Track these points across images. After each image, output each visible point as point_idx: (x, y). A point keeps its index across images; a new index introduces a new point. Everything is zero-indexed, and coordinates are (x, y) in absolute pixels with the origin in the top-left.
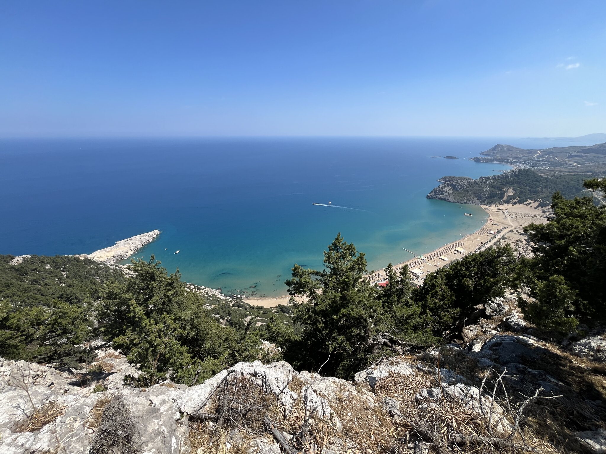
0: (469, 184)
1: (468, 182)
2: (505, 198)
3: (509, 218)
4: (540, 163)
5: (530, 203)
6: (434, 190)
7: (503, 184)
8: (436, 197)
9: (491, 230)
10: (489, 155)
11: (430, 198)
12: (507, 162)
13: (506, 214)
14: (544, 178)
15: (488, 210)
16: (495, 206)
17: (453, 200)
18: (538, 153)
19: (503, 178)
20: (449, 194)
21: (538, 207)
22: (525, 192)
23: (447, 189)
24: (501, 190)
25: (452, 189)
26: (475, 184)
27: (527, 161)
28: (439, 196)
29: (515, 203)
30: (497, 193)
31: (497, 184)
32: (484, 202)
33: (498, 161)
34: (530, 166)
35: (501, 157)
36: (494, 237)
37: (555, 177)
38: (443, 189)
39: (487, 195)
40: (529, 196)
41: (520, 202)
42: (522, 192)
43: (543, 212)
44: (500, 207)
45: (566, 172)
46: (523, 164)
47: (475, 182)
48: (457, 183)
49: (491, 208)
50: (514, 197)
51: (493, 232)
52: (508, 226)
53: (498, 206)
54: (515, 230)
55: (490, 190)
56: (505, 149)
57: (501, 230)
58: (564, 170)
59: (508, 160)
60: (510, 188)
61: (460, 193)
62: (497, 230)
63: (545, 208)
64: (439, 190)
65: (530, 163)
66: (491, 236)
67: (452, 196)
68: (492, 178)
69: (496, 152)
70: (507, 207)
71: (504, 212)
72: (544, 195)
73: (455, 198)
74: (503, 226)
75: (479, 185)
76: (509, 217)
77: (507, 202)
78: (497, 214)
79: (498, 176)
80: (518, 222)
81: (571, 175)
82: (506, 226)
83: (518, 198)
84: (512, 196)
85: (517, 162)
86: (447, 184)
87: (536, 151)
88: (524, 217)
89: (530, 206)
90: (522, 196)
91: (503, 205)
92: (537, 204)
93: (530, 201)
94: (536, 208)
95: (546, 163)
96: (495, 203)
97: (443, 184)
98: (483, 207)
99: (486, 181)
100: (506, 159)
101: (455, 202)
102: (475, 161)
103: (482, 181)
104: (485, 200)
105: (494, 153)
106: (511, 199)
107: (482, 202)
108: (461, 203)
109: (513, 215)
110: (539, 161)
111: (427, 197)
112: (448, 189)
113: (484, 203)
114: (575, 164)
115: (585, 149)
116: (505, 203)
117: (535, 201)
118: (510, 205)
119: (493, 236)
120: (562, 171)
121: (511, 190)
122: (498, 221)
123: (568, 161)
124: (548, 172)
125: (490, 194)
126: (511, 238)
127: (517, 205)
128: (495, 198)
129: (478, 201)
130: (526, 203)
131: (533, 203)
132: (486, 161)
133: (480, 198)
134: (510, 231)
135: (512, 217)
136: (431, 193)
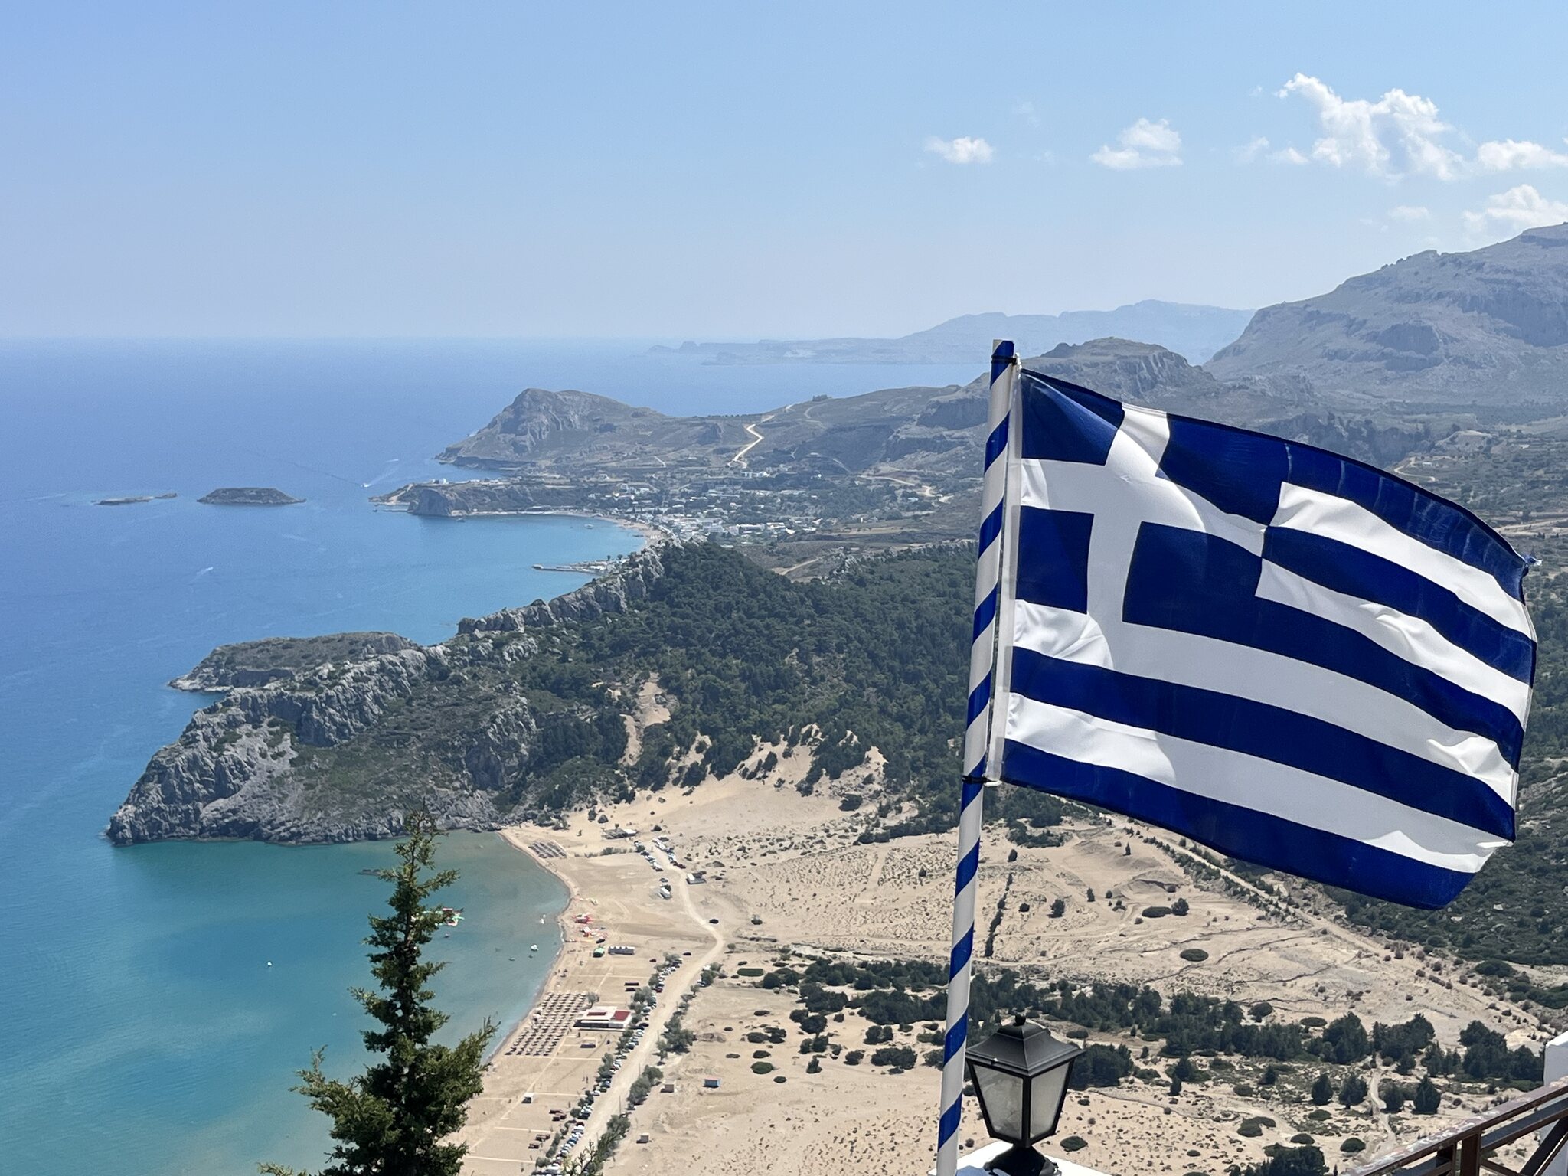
0: (398, 685)
1: (382, 669)
2: (634, 748)
3: (683, 883)
4: (772, 500)
5: (771, 762)
6: (157, 771)
7: (598, 658)
8: (186, 824)
9: (593, 999)
10: (491, 466)
11: (138, 839)
12: (606, 506)
13: (662, 859)
14: (798, 587)
15: (553, 851)
16: (592, 816)
17: (311, 823)
18: (748, 438)
19: (587, 613)
20: (277, 782)
21: (813, 777)
22: (727, 693)
23: (248, 745)
24: (598, 699)
25: (286, 744)
26: (431, 679)
27: (706, 489)
28: (207, 812)
29: (693, 778)
30: (578, 725)
31: (564, 659)
32: (516, 798)
33: (555, 505)
34: (726, 523)
35: (562, 471)
36: (625, 1045)
37: (850, 578)
38: (219, 748)
39: (524, 749)
40: (754, 715)
41: (723, 762)
42: (711, 696)
43: (843, 808)
44: (620, 815)
45: (893, 539)
46: (691, 509)
47: (432, 661)
48: (310, 684)
49: (570, 834)
50: (676, 734)
51: (611, 1012)
52: (688, 945)
53: (608, 812)
54: (731, 967)
55: (533, 711)
56: (575, 418)
57: (656, 985)
58: (886, 529)
59: (607, 488)
60: (647, 677)
61: (348, 760)
62: (631, 987)
63: (850, 779)
64: (193, 763)
65: (725, 504)
66: (605, 1043)
67: (297, 792)
68: (528, 619)
69: (527, 440)
70: (661, 810)
71: (648, 846)
72: (825, 698)
73: (322, 804)
74: (661, 948)
75: (458, 681)
76: (680, 880)
77: (653, 776)
78: (611, 873)
79: (561, 606)
80: (738, 902)
81: (917, 556)
82: (679, 948)
83: (699, 738)
84: (667, 727)
85: (657, 500)
86: (243, 704)
87: (735, 427)
88: (758, 860)
89: (773, 777)
90: (717, 718)
91: (630, 798)
92: (803, 761)
93: (768, 748)
94: (805, 789)
95: (800, 497)
96: (586, 794)
97: (213, 710)
98: (523, 835)
99: (498, 645)
100: (596, 487)
101: (328, 839)
102: (415, 512)
103: (473, 651)
104: (520, 786)
105: (519, 449)
106: (665, 753)
107: (507, 804)
108: (372, 837)
109: (700, 861)
110: (763, 484)
111: (114, 835)
112: (259, 744)
113: (520, 810)
114: (928, 491)
115: (949, 404)
116: (642, 784)
117: (792, 742)
118: (673, 794)
119: (615, 1037)
120: (878, 538)
121: (651, 689)
122: (627, 919)
123: (898, 475)
124: (814, 553)
125: (544, 738)
126: (718, 1029)
127: (711, 789)
128: (578, 761)
129: (480, 800)
130: (750, 763)
131: (787, 754)
132: (481, 505)
133: (485, 776)
134: (707, 979)
135: (699, 876)
136: (139, 792)
